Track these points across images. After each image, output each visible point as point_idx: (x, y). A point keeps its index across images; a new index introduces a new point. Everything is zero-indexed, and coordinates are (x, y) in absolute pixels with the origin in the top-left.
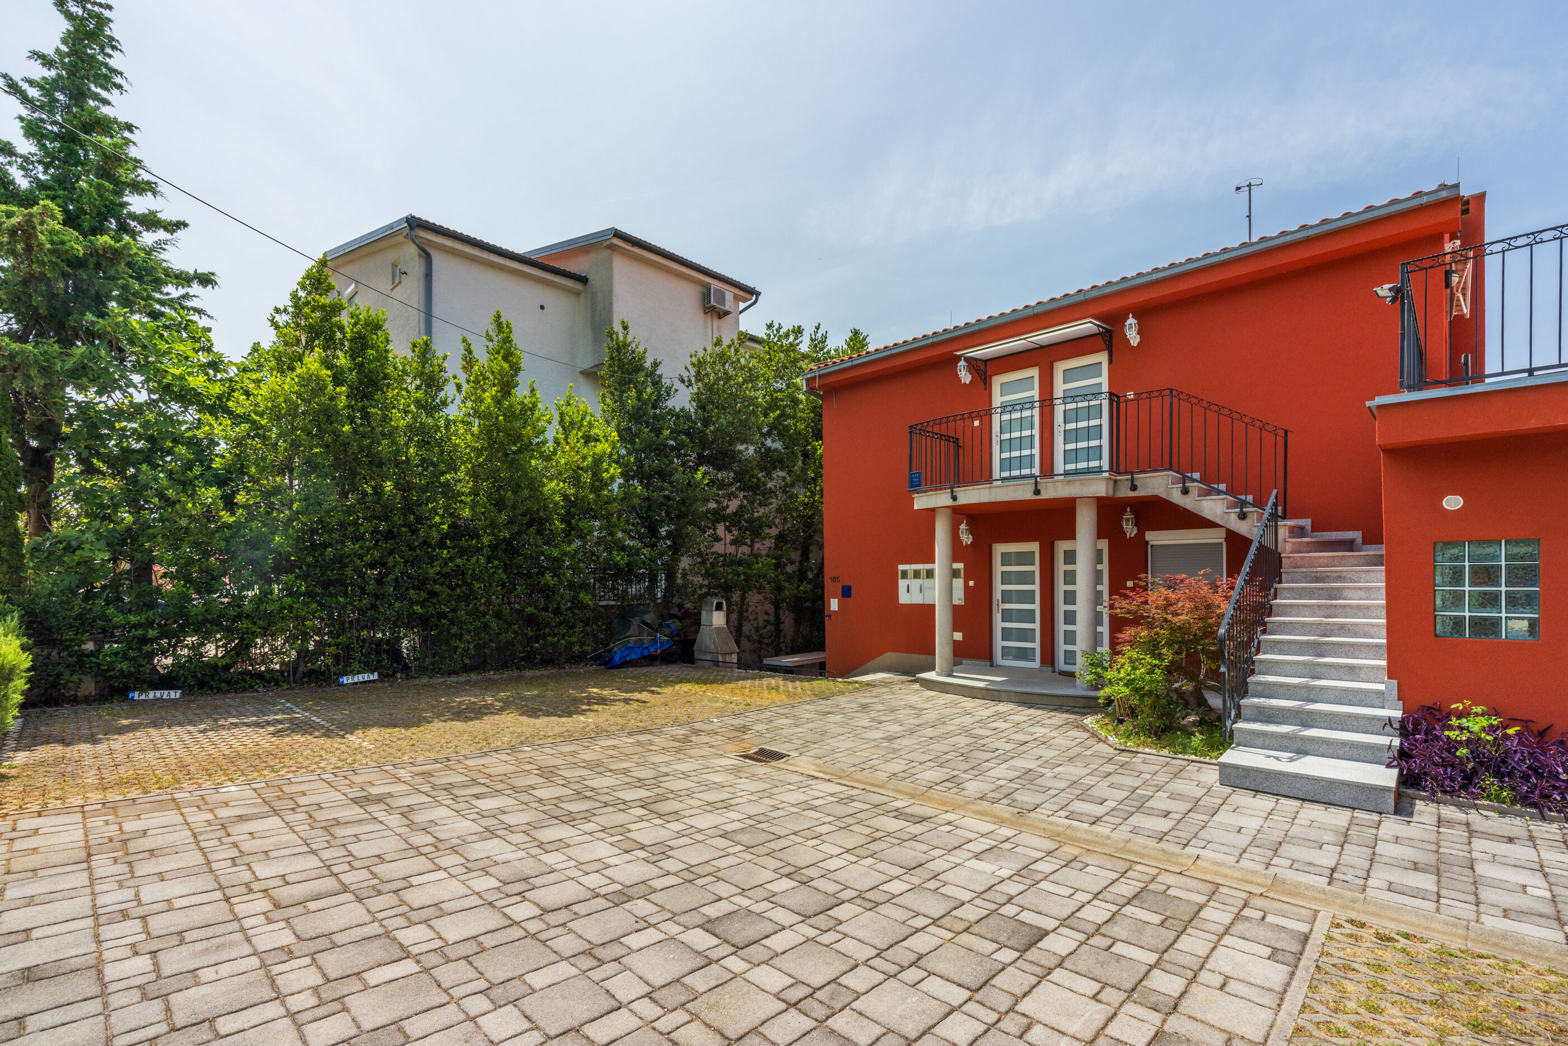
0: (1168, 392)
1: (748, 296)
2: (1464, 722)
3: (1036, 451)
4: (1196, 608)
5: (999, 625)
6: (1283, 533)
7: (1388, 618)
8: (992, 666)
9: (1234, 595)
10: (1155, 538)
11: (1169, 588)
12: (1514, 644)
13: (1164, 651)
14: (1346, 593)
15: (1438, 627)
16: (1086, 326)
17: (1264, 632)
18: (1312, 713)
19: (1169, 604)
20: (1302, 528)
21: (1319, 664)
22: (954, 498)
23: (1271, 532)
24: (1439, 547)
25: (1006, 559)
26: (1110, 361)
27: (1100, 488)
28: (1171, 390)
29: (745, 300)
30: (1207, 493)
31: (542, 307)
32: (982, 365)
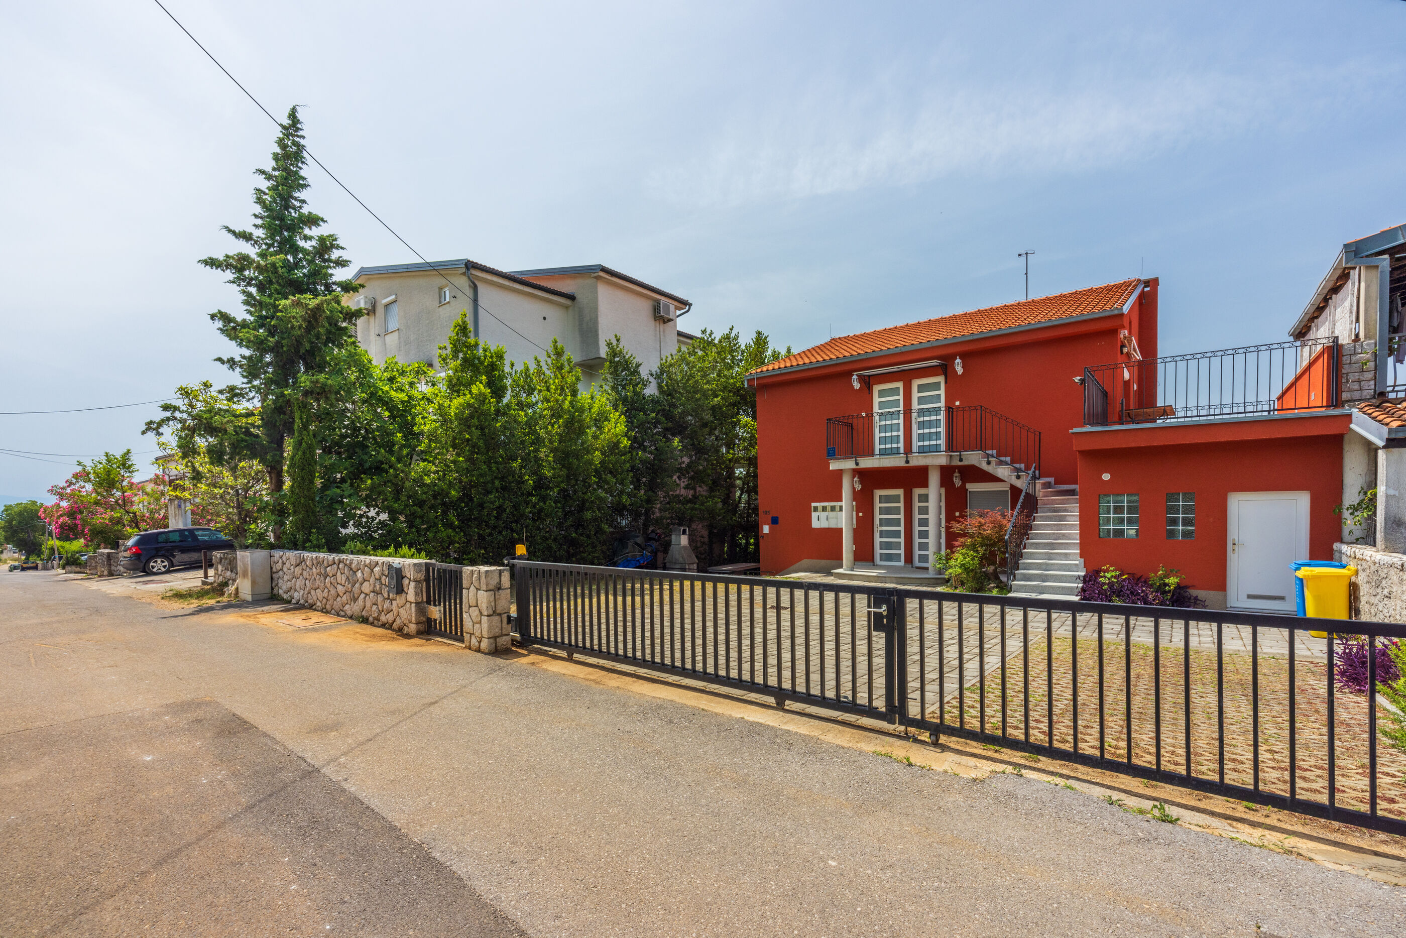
0: (979, 408)
1: (683, 306)
2: (1106, 574)
3: (901, 433)
4: (995, 527)
5: (878, 540)
6: (1038, 486)
7: (1080, 530)
8: (874, 565)
9: (1013, 520)
10: (972, 487)
11: (981, 516)
12: (1130, 541)
13: (979, 549)
14: (1068, 518)
15: (1101, 534)
16: (934, 362)
17: (1028, 539)
18: (1047, 575)
19: (981, 525)
20: (1050, 483)
21: (1052, 553)
22: (857, 464)
23: (1031, 487)
24: (1101, 496)
25: (883, 499)
26: (946, 382)
27: (943, 461)
28: (981, 407)
29: (680, 309)
30: (1001, 463)
31: (545, 318)
32: (867, 378)
